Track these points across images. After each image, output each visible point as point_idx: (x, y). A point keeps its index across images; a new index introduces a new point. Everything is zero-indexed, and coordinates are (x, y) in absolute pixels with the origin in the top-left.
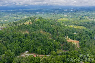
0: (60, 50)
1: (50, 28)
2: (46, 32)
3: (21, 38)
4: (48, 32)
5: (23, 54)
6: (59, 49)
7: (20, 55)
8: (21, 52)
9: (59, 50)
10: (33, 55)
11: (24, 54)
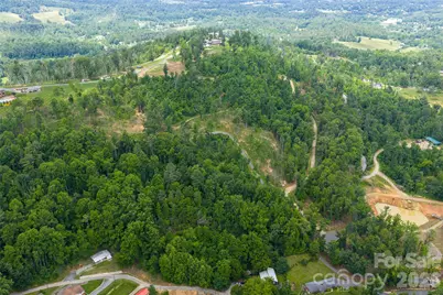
0: (310, 264)
1: (281, 101)
2: (250, 124)
3: (85, 168)
4: (261, 125)
5: (79, 271)
6: (306, 257)
7: (56, 278)
8: (60, 261)
9: (304, 263)
10: (136, 280)
11: (84, 269)
